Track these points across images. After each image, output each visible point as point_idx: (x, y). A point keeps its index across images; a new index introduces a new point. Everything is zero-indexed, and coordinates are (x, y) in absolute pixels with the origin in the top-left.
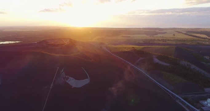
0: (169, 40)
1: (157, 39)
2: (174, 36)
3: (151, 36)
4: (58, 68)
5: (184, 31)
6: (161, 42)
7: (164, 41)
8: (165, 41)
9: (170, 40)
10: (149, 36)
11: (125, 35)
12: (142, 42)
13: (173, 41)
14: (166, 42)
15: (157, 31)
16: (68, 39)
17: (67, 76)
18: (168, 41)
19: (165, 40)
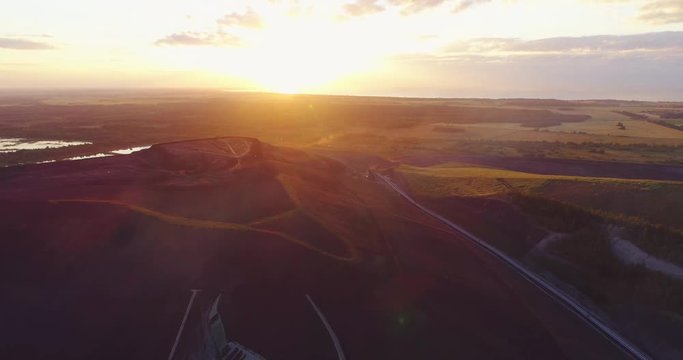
0: (610, 146)
1: (565, 140)
2: (622, 132)
3: (541, 129)
4: (195, 291)
5: (650, 112)
6: (585, 155)
7: (594, 151)
8: (598, 149)
9: (617, 145)
10: (532, 129)
11: (444, 125)
12: (513, 152)
13: (628, 150)
14: (602, 152)
15: (554, 110)
16: (248, 139)
17: (233, 346)
18: (611, 152)
19: (597, 146)
